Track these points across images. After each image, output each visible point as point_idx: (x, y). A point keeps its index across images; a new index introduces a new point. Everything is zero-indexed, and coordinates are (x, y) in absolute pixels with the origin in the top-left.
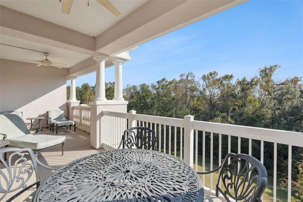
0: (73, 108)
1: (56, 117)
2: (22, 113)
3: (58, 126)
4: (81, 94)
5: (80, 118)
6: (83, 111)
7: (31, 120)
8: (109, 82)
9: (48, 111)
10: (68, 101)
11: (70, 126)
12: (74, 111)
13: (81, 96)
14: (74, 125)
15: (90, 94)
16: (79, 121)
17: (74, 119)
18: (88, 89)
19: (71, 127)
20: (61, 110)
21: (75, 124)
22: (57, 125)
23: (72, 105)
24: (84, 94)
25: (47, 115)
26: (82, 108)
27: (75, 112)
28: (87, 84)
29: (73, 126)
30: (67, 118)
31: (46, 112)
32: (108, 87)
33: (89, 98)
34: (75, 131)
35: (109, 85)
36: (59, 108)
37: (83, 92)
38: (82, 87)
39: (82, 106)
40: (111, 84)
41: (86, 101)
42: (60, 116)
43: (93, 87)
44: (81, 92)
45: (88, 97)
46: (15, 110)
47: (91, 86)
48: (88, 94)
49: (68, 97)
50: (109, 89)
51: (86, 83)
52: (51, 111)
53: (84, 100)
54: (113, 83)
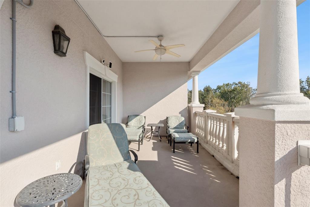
0: (196, 114)
1: (175, 125)
2: (145, 117)
3: (176, 142)
4: (203, 97)
5: (205, 130)
6: (209, 121)
7: (152, 127)
8: (233, 83)
9: (168, 117)
10: (189, 105)
11: (191, 143)
12: (197, 118)
13: (203, 99)
14: (196, 143)
15: (212, 97)
16: (204, 135)
17: (197, 130)
18: (210, 92)
19: (193, 144)
20: (181, 116)
21: (198, 141)
22: (174, 138)
23: (194, 111)
24: (205, 97)
25: (166, 121)
26: (208, 116)
27: (198, 121)
28: (209, 87)
29: (194, 143)
30: (188, 128)
31: (166, 118)
32: (232, 88)
33: (212, 101)
34: (198, 152)
35: (233, 86)
36: (180, 113)
37: (205, 96)
38: (204, 91)
39: (208, 113)
40: (236, 84)
41: (208, 104)
42: (180, 124)
43: (215, 90)
44: (203, 96)
45: (210, 101)
46: (141, 114)
47: (212, 89)
48: (210, 97)
49: (190, 100)
50: (234, 91)
51: (207, 86)
52: (171, 118)
53: (206, 103)
54: (238, 83)
